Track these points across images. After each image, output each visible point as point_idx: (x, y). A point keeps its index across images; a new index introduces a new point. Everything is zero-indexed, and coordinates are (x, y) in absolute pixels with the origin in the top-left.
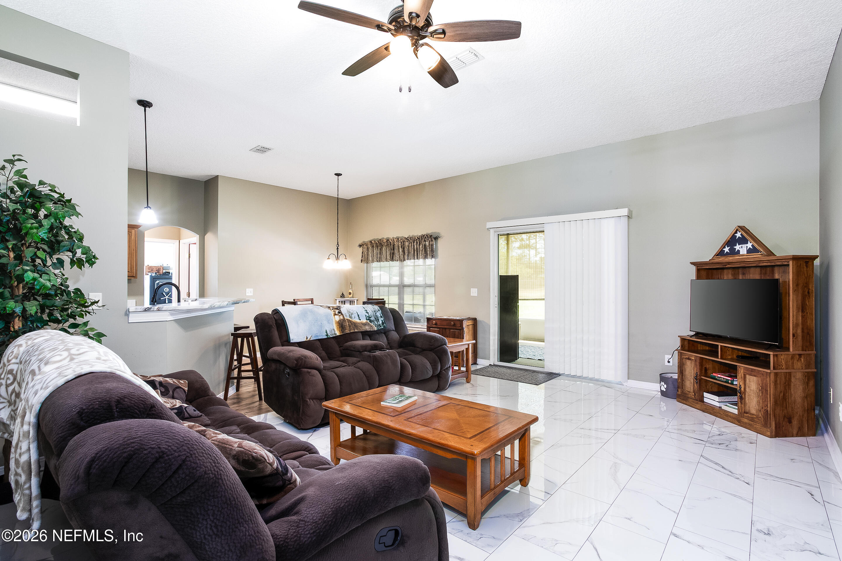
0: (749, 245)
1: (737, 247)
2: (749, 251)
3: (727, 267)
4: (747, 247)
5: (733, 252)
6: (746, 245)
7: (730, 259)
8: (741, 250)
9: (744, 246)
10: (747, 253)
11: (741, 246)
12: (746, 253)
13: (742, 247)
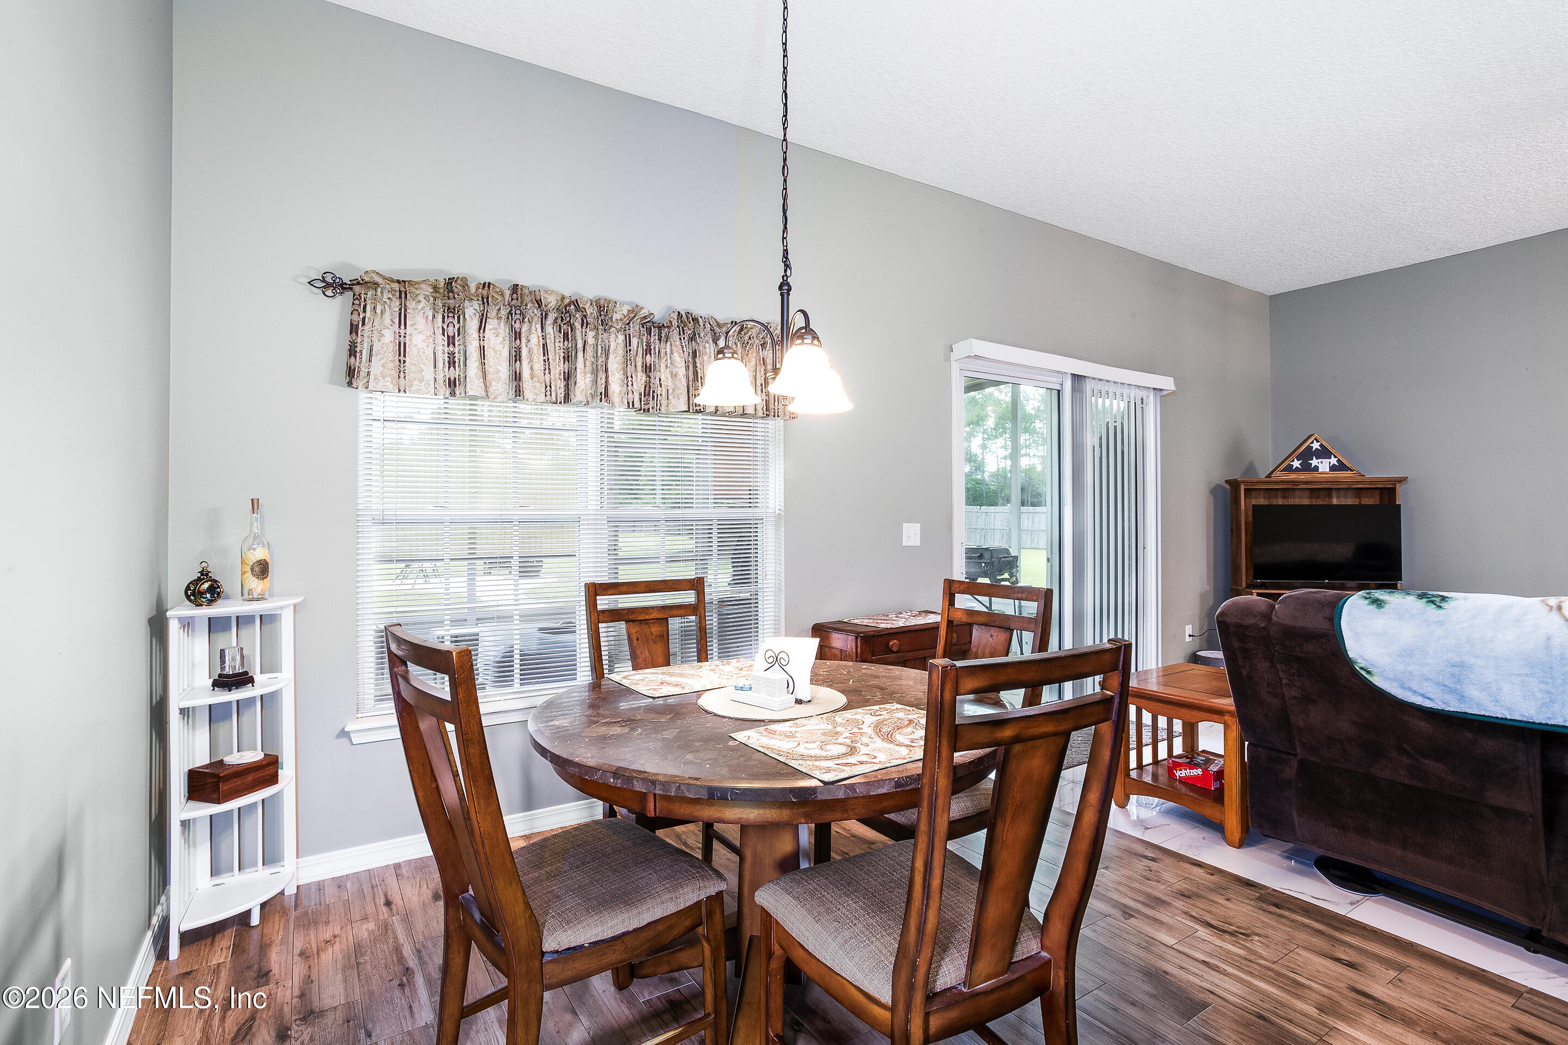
0: (1334, 461)
1: (1314, 462)
2: (1333, 468)
3: (1299, 487)
4: (1330, 463)
5: (1306, 467)
6: (1329, 460)
7: (1302, 477)
8: (1320, 466)
9: (1326, 461)
10: (1330, 471)
11: (1320, 460)
12: (1328, 470)
13: (1322, 462)
